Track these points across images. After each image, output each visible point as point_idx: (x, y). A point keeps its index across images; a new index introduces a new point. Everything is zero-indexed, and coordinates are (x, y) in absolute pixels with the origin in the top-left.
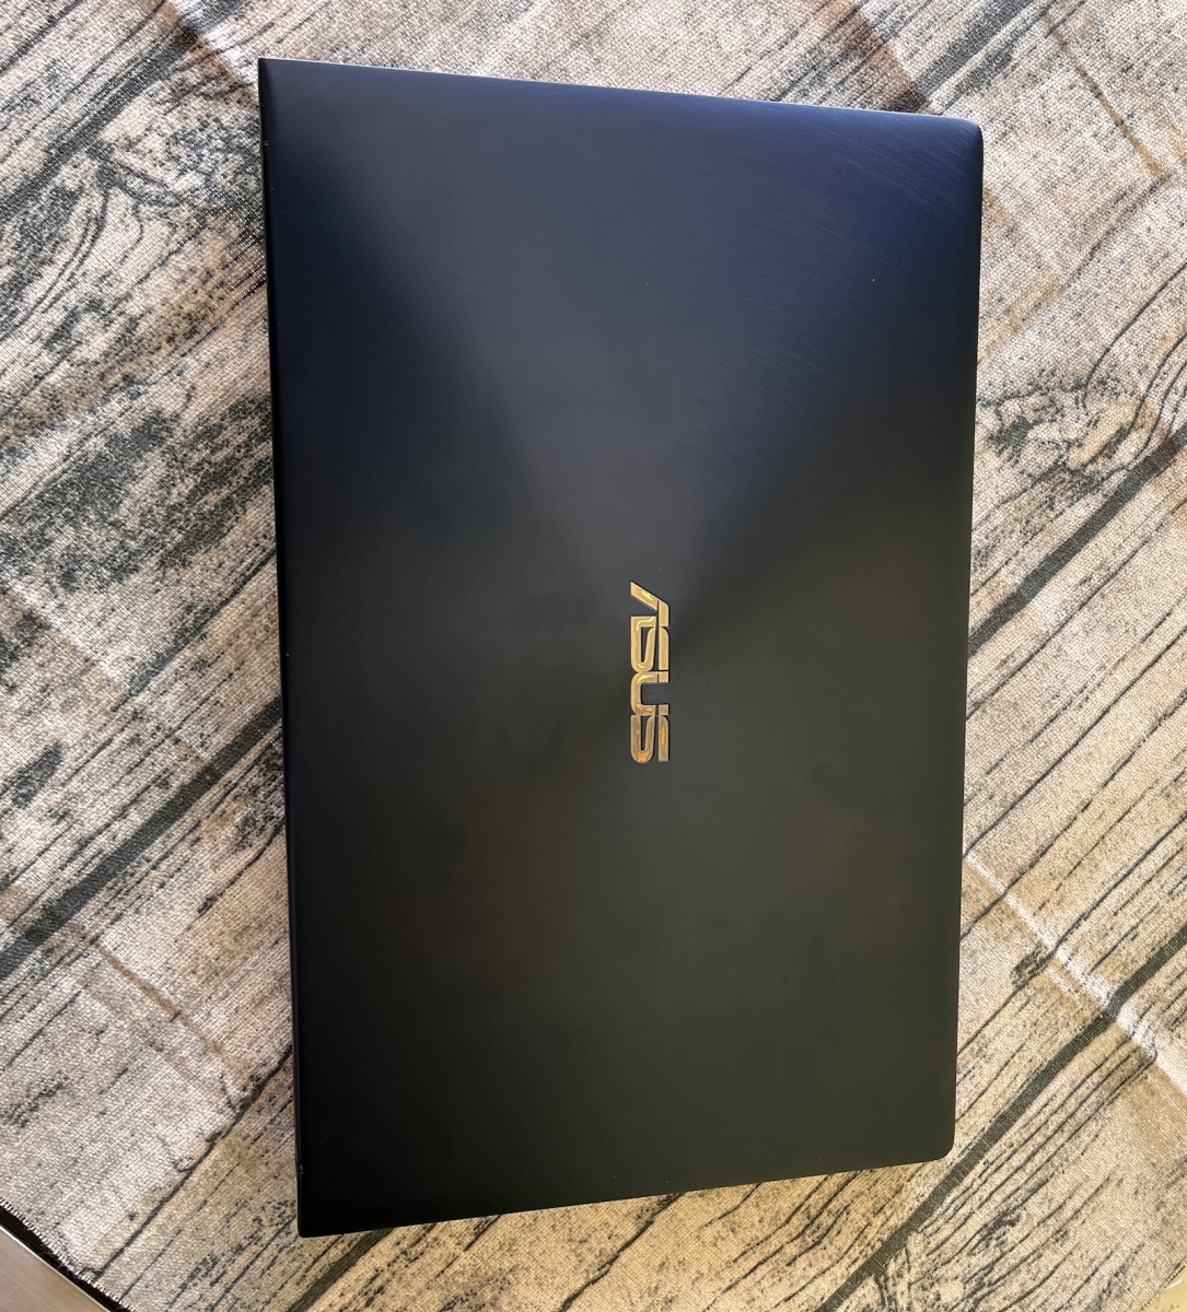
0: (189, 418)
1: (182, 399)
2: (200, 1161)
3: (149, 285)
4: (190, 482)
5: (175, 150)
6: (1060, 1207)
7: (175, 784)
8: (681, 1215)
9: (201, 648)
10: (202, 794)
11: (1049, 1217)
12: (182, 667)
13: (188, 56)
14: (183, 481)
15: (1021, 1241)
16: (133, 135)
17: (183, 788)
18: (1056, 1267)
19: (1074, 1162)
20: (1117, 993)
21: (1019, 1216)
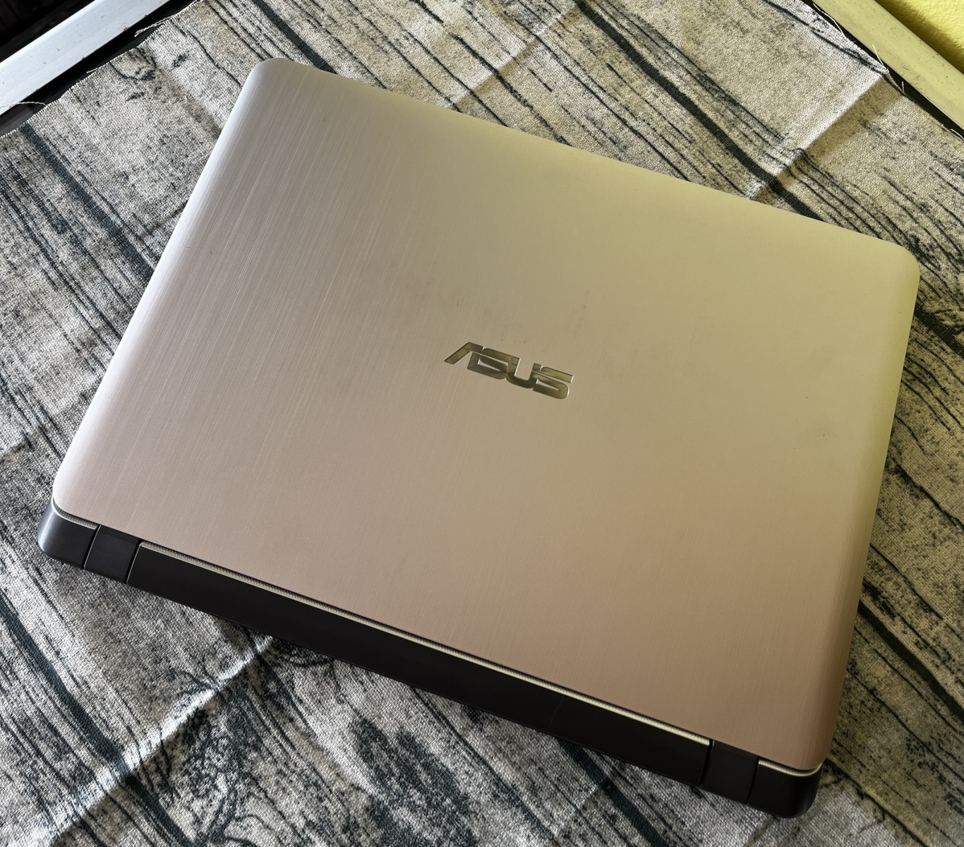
0: (371, 790)
1: (359, 793)
2: (877, 804)
3: (287, 812)
4: (412, 792)
5: (202, 792)
6: (905, 209)
7: (613, 810)
8: (915, 467)
9: (522, 789)
10: (620, 792)
11: (912, 217)
12: (535, 803)
13: (144, 781)
14: (411, 796)
15: (930, 234)
16: (192, 819)
17: (616, 805)
18: (947, 210)
19: (873, 200)
20: (757, 176)
21: (912, 236)
